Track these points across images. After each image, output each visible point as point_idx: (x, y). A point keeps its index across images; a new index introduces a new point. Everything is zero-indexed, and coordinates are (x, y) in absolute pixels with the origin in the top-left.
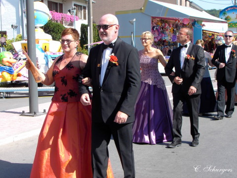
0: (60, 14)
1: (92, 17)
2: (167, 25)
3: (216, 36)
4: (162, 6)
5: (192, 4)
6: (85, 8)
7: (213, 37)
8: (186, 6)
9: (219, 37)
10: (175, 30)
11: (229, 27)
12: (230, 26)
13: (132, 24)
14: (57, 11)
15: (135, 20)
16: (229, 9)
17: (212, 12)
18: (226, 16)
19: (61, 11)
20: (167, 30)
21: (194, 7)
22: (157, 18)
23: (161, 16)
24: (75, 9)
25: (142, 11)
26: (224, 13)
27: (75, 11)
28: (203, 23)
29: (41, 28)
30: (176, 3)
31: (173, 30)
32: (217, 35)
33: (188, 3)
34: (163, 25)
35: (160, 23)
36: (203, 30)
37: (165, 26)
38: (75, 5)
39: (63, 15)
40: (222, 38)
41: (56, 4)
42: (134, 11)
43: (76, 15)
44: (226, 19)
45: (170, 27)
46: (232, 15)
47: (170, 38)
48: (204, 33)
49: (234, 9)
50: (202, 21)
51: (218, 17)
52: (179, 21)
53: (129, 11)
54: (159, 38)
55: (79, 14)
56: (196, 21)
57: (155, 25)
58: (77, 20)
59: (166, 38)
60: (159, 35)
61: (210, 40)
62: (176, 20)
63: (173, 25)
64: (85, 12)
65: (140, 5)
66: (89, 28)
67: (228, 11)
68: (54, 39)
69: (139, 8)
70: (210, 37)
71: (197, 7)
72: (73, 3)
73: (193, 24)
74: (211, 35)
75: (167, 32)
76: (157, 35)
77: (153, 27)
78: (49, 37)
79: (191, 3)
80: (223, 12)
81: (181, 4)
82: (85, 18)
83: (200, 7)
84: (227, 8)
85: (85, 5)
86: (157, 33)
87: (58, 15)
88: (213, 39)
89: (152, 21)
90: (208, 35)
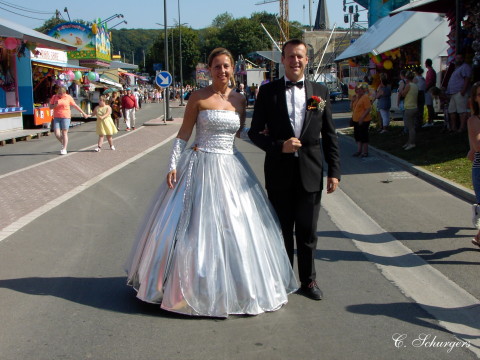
3: (56, 73)
7: (51, 75)
16: (63, 27)
26: (56, 34)
32: (59, 71)
36: (33, 62)
46: (69, 39)
48: (34, 67)
49: (72, 29)
50: (36, 46)
67: (62, 30)
70: (45, 74)
74: (46, 71)
80: (52, 32)
84: (60, 26)
90: (41, 71)
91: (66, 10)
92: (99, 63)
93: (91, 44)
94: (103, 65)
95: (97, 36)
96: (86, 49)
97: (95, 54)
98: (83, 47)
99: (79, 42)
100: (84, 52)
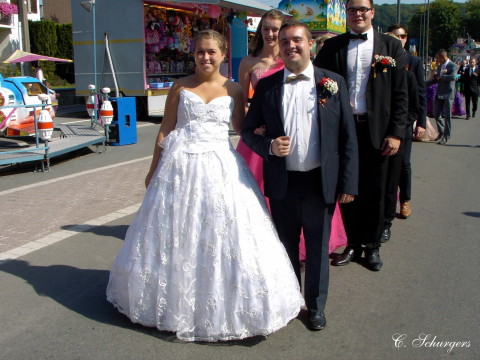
2: (179, 20)
10: (195, 29)
13: (89, 10)
15: (93, 2)
18: (291, 10)
20: (179, 30)
26: (287, 5)
28: (248, 18)
31: (192, 30)
34: (171, 19)
35: (163, 16)
36: (250, 32)
37: (176, 21)
44: (291, 13)
45: (185, 23)
46: (300, 9)
47: (185, 46)
48: (250, 37)
50: (246, 14)
52: (200, 11)
54: (162, 46)
56: (237, 14)
57: (153, 19)
59: (177, 46)
60: (161, 39)
62: (194, 10)
63: (191, 20)
67: (293, 1)
73: (230, 19)
75: (178, 34)
76: (158, 41)
77: (150, 23)
82: (34, 10)
86: (156, 35)
93: (322, 15)
95: (329, 6)
96: (317, 20)
97: (326, 26)
98: (314, 18)
99: (309, 13)
100: (315, 23)
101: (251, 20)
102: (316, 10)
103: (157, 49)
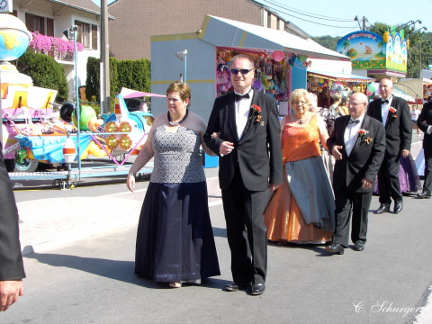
0: (49, 38)
1: (107, 46)
3: (330, 84)
4: (235, 28)
5: (289, 26)
6: (95, 28)
7: (326, 85)
8: (278, 28)
9: (336, 85)
10: (258, 71)
11: (353, 67)
12: (356, 66)
13: (182, 59)
14: (42, 33)
15: (186, 52)
16: (353, 36)
17: (324, 41)
18: (349, 48)
19: (51, 34)
21: (292, 32)
22: (227, 49)
23: (233, 46)
24: (75, 29)
25: (200, 37)
26: (346, 44)
27: (76, 33)
28: (308, 60)
29: (13, 62)
30: (260, 23)
31: (256, 71)
32: (333, 82)
33: (282, 23)
36: (308, 73)
38: (76, 22)
39: (55, 40)
40: (342, 86)
41: (42, 19)
42: (185, 36)
43: (79, 40)
44: (348, 54)
46: (359, 48)
48: (309, 77)
49: (362, 37)
50: (306, 57)
51: (335, 50)
52: (266, 56)
53: (176, 35)
54: (230, 86)
55: (84, 40)
56: (295, 56)
57: (222, 62)
58: (80, 49)
61: (321, 90)
62: (260, 54)
64: (94, 35)
65: (196, 25)
66: (102, 64)
67: (352, 40)
68: (36, 83)
69: (196, 31)
70: (321, 85)
71: (298, 32)
72: (74, 18)
73: (291, 62)
74: (322, 82)
76: (226, 81)
77: (219, 66)
78: (28, 80)
79: (287, 23)
80: (342, 41)
81: (269, 26)
82: (95, 47)
83: (303, 32)
84: (350, 35)
85: (95, 23)
86: (225, 77)
87: (45, 40)
88: (325, 89)
89: (218, 55)
90: (317, 81)
91: (356, 19)
92: (387, 73)
93: (381, 54)
94: (391, 74)
95: (388, 45)
96: (375, 59)
97: (385, 64)
98: (372, 57)
99: (368, 52)
100: (373, 61)
101: (310, 62)
102: (375, 49)
103: (224, 89)
